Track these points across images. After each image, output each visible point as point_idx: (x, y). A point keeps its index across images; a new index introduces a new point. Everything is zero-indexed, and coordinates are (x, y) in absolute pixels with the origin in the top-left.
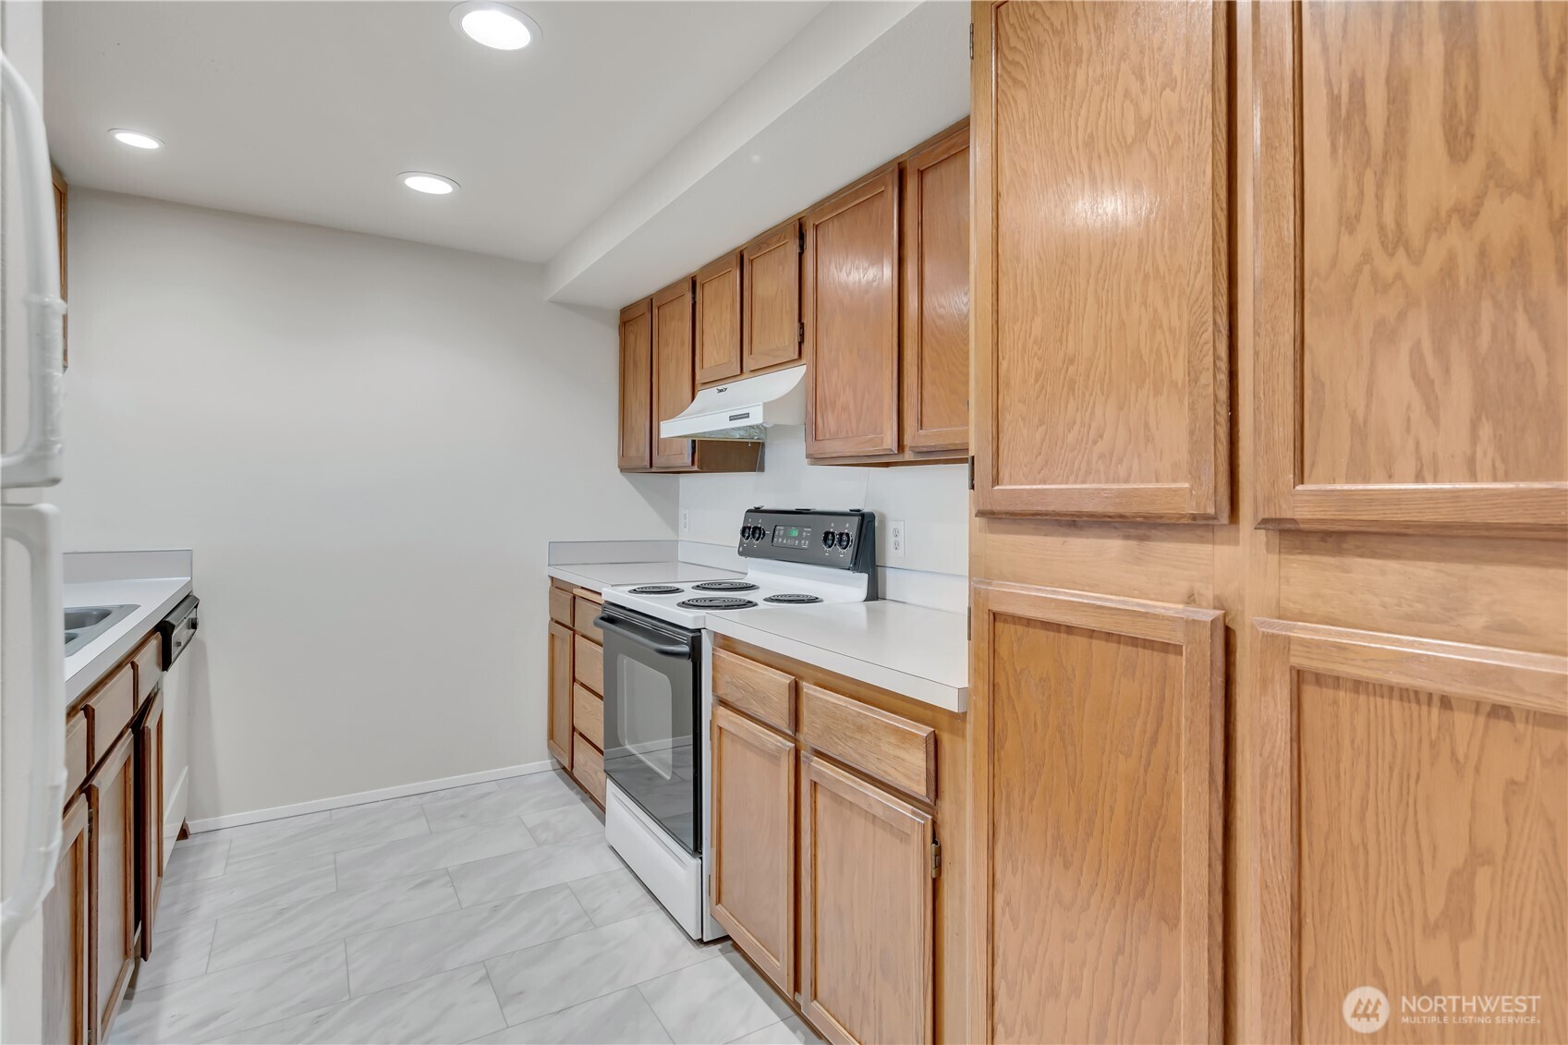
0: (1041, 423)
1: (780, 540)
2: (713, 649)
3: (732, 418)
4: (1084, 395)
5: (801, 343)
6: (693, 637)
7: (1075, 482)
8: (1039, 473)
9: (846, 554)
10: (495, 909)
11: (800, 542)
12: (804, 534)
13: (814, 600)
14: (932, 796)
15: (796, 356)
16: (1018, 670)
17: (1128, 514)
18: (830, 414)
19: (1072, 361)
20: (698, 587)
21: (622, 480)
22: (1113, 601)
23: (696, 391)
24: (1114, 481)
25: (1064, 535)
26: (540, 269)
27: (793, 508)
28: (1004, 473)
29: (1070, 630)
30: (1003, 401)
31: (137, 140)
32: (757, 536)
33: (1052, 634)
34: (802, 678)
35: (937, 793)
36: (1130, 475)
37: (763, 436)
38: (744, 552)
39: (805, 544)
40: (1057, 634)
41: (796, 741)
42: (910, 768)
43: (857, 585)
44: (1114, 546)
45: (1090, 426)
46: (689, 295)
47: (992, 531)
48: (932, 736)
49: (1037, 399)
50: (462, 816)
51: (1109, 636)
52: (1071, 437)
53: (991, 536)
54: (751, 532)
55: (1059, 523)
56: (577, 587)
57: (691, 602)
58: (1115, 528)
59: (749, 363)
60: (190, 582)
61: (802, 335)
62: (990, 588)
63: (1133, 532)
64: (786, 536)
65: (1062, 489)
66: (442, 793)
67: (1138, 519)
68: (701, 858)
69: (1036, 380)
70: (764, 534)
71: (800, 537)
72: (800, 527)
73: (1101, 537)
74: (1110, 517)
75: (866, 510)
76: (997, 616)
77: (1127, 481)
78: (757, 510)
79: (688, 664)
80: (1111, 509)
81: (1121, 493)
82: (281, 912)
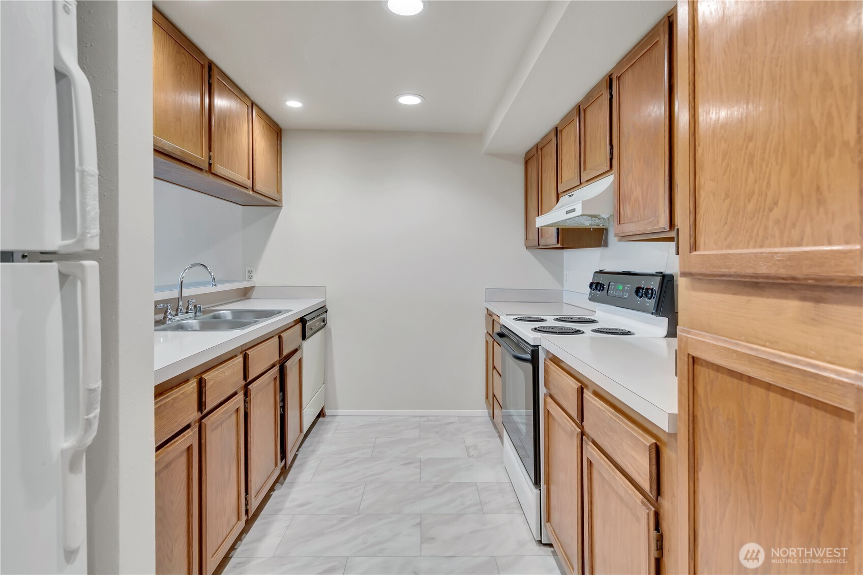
0: (727, 196)
1: (612, 292)
2: (545, 359)
3: (567, 212)
4: (761, 166)
5: (611, 159)
6: (532, 350)
7: (754, 247)
8: (725, 240)
9: (651, 303)
10: (436, 487)
11: (623, 294)
12: (626, 288)
13: (628, 333)
14: (654, 492)
15: (608, 168)
16: (711, 408)
17: (799, 276)
18: (628, 205)
19: (751, 138)
20: (557, 319)
21: (527, 254)
22: (785, 358)
23: (560, 196)
24: (789, 245)
25: (748, 294)
26: (478, 136)
27: (621, 270)
28: (701, 240)
29: (750, 380)
30: (699, 182)
31: (294, 104)
32: (599, 288)
33: (736, 381)
34: (587, 386)
35: (659, 492)
36: (802, 239)
37: (606, 224)
38: (592, 299)
39: (626, 295)
40: (740, 382)
41: (582, 427)
42: (641, 468)
43: (661, 324)
44: (792, 306)
45: (766, 195)
46: (554, 139)
47: (694, 289)
48: (654, 447)
49: (724, 175)
50: (437, 432)
51: (784, 392)
52: (751, 207)
53: (694, 293)
54: (596, 286)
55: (745, 284)
56: (495, 314)
57: (540, 329)
58: (793, 289)
59: (585, 177)
60: (325, 301)
61: (612, 154)
62: (689, 336)
63: (808, 293)
64: (615, 289)
65: (741, 254)
66: (431, 418)
67: (810, 282)
68: (540, 490)
69: (723, 160)
70: (603, 288)
71: (623, 291)
72: (624, 283)
73: (780, 297)
74: (783, 279)
75: (668, 272)
76: (696, 360)
77: (799, 244)
78: (601, 272)
79: (529, 366)
80: (783, 272)
81: (792, 257)
82: (346, 461)
